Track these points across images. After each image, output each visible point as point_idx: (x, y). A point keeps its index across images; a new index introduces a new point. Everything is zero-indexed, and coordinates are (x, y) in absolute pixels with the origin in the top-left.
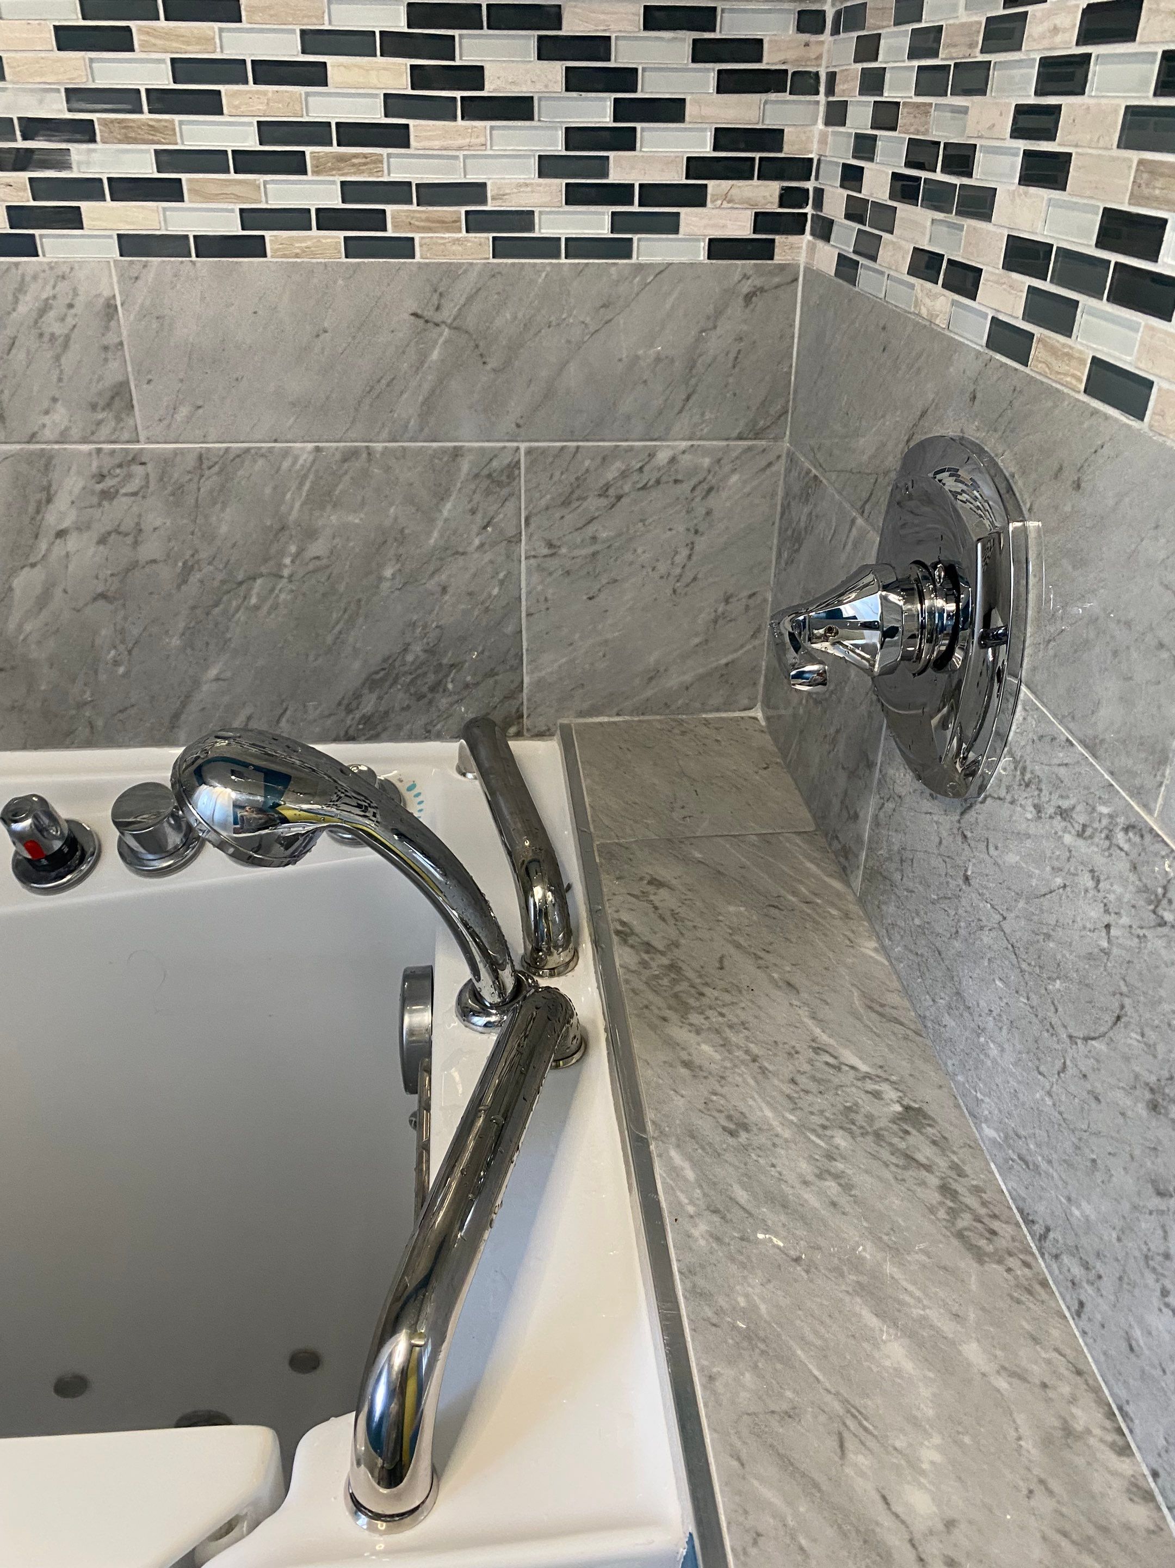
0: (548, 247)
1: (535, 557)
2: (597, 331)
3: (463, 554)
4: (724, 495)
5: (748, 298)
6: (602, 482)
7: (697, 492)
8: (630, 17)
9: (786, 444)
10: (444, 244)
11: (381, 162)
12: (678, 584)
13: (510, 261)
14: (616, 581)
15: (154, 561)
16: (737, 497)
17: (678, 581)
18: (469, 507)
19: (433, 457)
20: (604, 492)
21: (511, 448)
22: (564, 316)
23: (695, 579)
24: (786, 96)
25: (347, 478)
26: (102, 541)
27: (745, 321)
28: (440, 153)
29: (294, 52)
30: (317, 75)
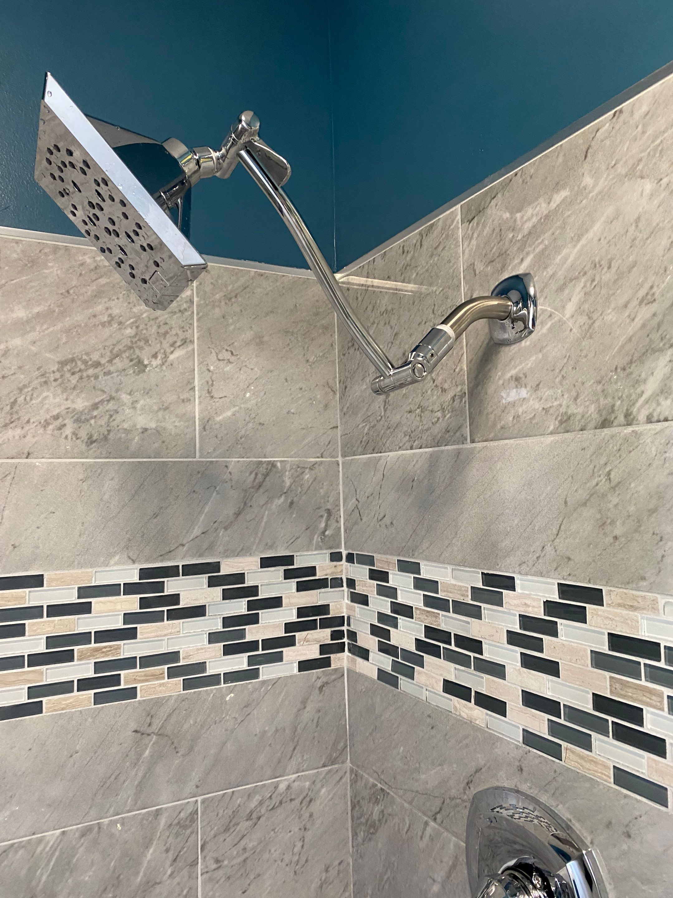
0: (214, 680)
1: (207, 872)
2: (242, 721)
3: (159, 883)
4: (318, 802)
5: (321, 688)
6: (248, 811)
7: (303, 805)
8: (254, 563)
9: (348, 764)
10: (155, 688)
11: (120, 648)
12: (297, 867)
13: (193, 691)
14: (259, 875)
16: (326, 802)
17: (297, 865)
18: (165, 848)
19: (143, 819)
20: (249, 817)
21: (193, 802)
22: (224, 716)
23: (307, 861)
24: (329, 589)
25: (82, 849)
27: (320, 701)
28: (154, 639)
29: (73, 598)
30: (86, 608)
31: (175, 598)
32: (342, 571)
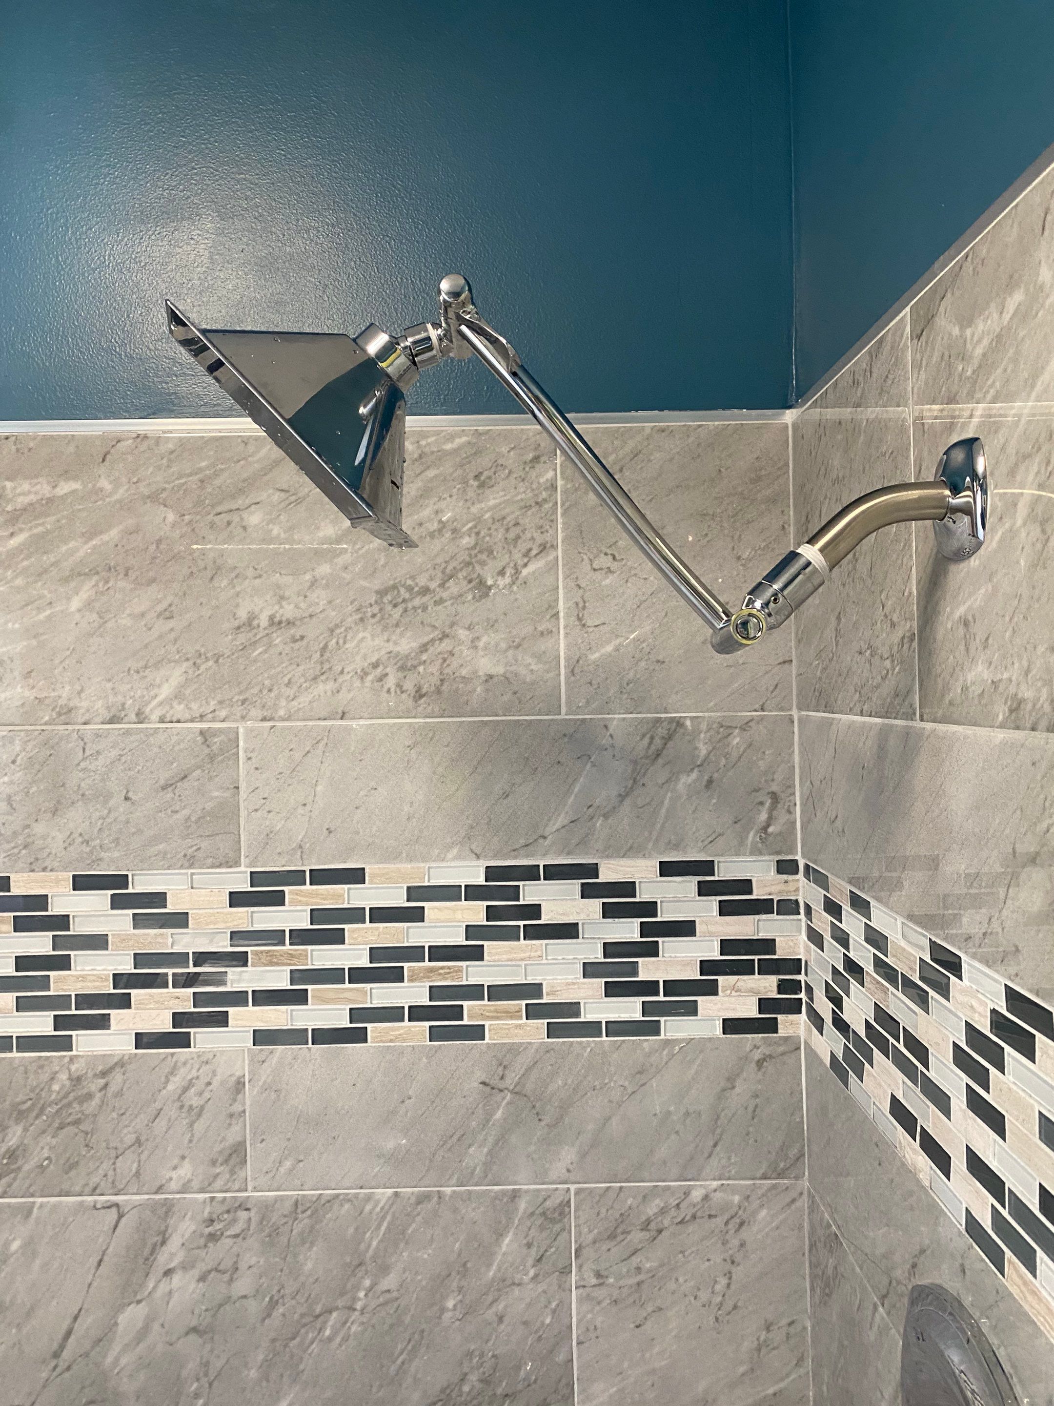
0: (592, 1029)
1: (584, 1287)
2: (633, 1092)
3: (519, 1285)
4: (755, 1229)
5: (760, 1063)
6: (644, 1218)
7: (730, 1226)
8: (650, 869)
9: (805, 1183)
10: (508, 1029)
11: (461, 971)
12: (720, 1312)
13: (561, 1040)
14: (660, 1309)
15: (245, 1297)
16: (767, 1230)
17: (719, 1309)
18: (525, 1242)
19: (496, 1198)
20: (646, 1226)
21: (563, 1189)
22: (606, 1081)
23: (735, 1307)
24: (774, 916)
25: (419, 1219)
26: (202, 1278)
27: (759, 1082)
28: (506, 963)
29: (400, 900)
30: (417, 915)
31: (534, 911)
32: (797, 890)
